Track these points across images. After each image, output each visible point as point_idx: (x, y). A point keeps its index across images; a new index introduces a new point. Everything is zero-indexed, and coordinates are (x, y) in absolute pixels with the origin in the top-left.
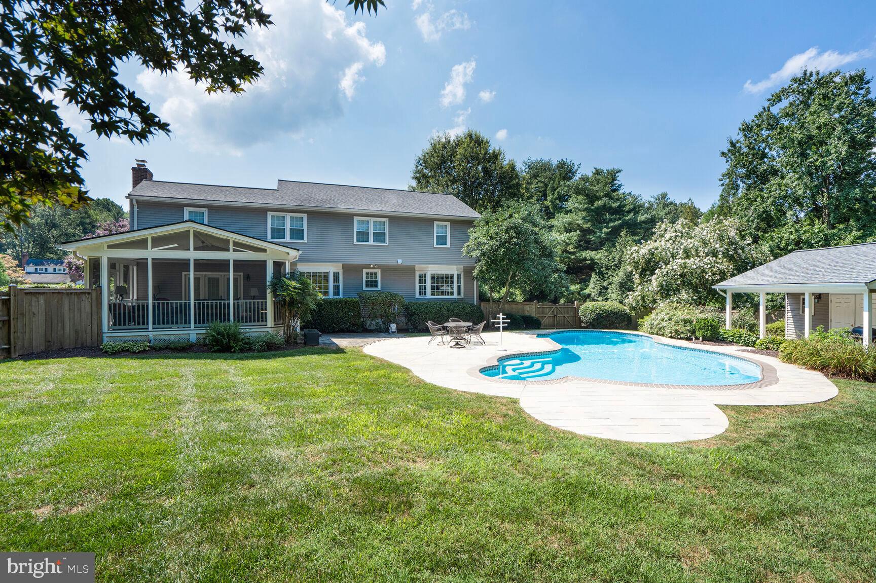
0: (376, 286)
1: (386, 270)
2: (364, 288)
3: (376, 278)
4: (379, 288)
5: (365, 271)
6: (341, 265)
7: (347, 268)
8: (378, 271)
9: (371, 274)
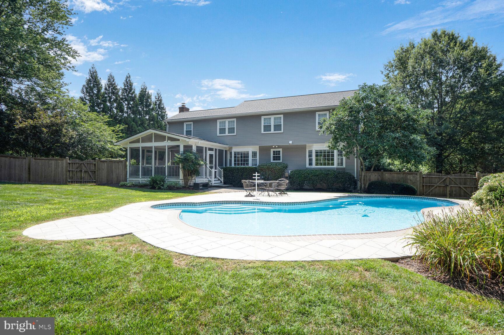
0: (279, 159)
1: (286, 149)
2: (272, 161)
3: (279, 154)
4: (281, 161)
5: (272, 150)
6: (258, 147)
7: (262, 149)
8: (281, 150)
9: (277, 152)
